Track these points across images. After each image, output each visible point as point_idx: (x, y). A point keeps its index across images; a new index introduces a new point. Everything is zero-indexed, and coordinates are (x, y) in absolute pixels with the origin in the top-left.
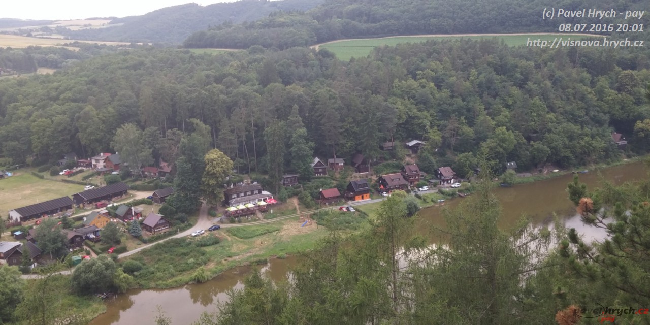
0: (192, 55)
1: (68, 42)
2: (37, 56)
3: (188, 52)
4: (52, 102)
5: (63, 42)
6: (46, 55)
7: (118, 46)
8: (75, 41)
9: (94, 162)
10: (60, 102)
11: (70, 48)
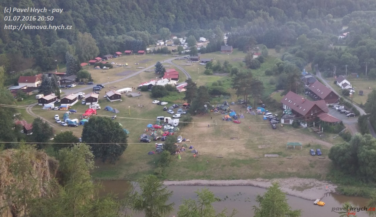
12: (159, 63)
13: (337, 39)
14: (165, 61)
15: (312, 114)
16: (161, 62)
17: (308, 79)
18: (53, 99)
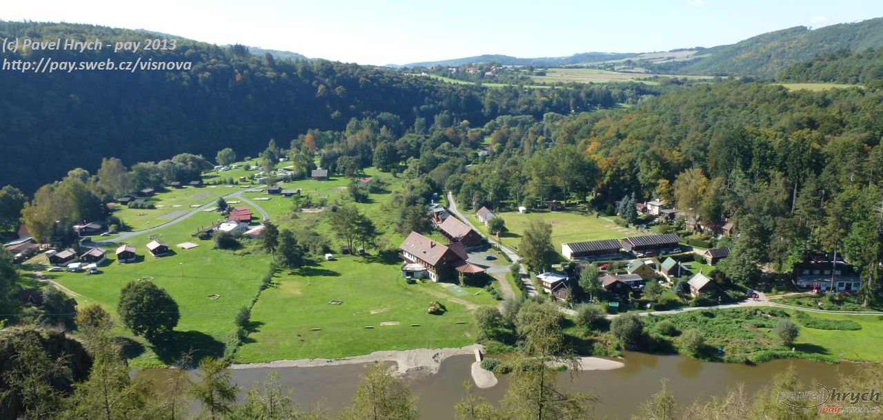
0: (784, 92)
1: (647, 76)
2: (615, 92)
3: (781, 88)
4: (620, 140)
5: (643, 77)
6: (624, 90)
7: (700, 80)
8: (655, 75)
9: (649, 207)
10: (627, 139)
11: (647, 83)
12: (221, 198)
13: (476, 156)
14: (230, 196)
15: (445, 263)
16: (224, 198)
17: (438, 213)
18: (70, 257)
